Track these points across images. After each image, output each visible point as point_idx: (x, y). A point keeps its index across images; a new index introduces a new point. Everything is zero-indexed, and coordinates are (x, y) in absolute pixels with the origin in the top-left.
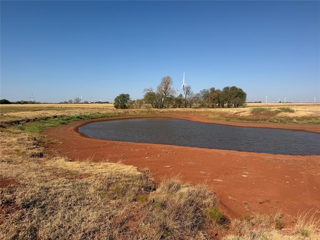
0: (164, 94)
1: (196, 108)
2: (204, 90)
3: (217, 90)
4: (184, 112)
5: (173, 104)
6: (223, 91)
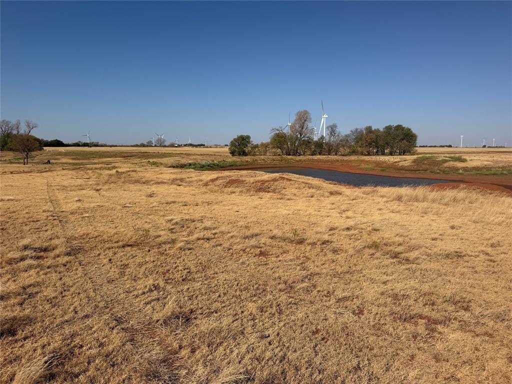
0: (299, 136)
3: (375, 130)
5: (311, 149)
6: (384, 132)
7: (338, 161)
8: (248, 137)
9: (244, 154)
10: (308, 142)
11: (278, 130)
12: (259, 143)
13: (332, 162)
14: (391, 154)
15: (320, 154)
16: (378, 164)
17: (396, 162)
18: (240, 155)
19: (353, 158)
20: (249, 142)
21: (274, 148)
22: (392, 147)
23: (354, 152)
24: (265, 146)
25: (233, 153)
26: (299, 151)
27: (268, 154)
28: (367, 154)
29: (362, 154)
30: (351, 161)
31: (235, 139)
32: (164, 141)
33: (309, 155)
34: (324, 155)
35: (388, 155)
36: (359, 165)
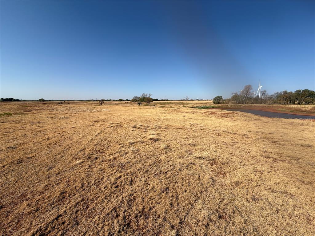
0: (245, 96)
1: (269, 104)
2: (278, 92)
3: (289, 92)
4: (260, 107)
5: (251, 101)
6: (295, 93)
7: (265, 106)
8: (221, 97)
9: (219, 103)
10: (250, 99)
11: (235, 93)
12: (226, 99)
13: (262, 107)
14: (299, 104)
15: (256, 104)
16: (289, 108)
17: (301, 108)
18: (217, 103)
19: (274, 105)
20: (221, 99)
21: (233, 101)
22: (300, 101)
23: (275, 103)
24: (229, 100)
25: (214, 103)
26: (245, 102)
27: (229, 103)
28: (283, 103)
29: (280, 104)
30: (273, 107)
31: (215, 98)
32: (189, 99)
33: (250, 104)
34: (258, 104)
35: (297, 104)
36: (277, 109)
